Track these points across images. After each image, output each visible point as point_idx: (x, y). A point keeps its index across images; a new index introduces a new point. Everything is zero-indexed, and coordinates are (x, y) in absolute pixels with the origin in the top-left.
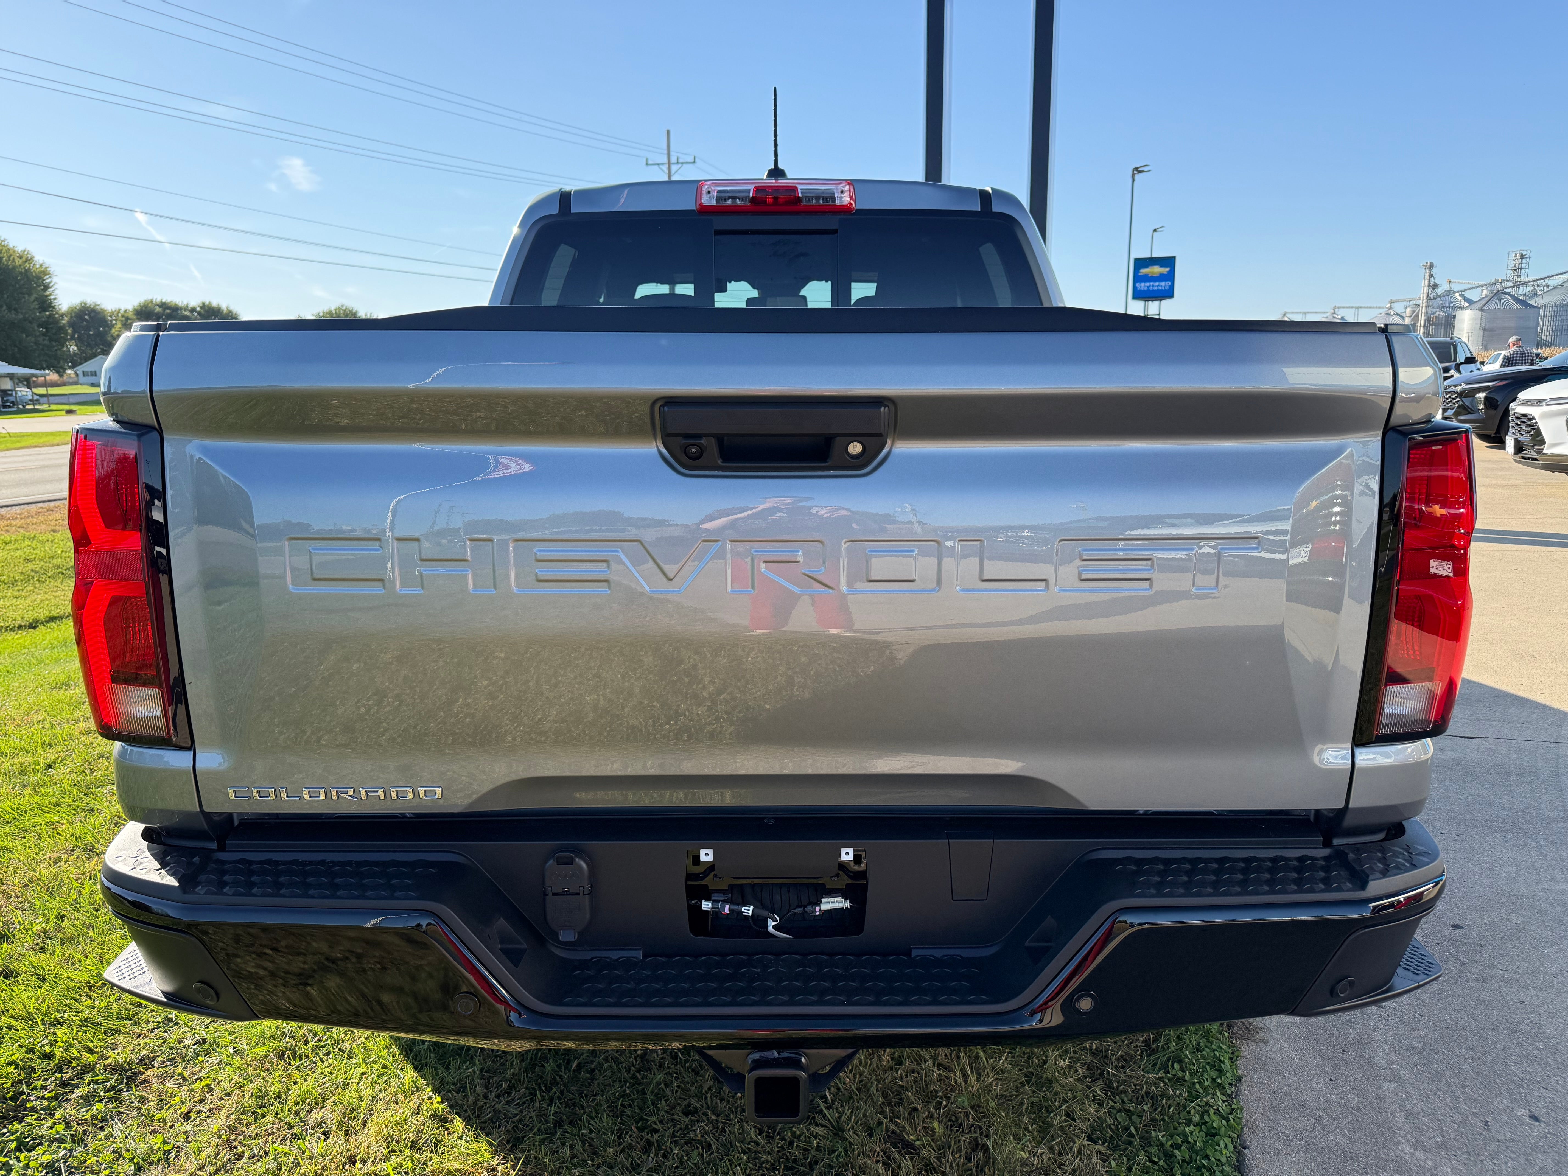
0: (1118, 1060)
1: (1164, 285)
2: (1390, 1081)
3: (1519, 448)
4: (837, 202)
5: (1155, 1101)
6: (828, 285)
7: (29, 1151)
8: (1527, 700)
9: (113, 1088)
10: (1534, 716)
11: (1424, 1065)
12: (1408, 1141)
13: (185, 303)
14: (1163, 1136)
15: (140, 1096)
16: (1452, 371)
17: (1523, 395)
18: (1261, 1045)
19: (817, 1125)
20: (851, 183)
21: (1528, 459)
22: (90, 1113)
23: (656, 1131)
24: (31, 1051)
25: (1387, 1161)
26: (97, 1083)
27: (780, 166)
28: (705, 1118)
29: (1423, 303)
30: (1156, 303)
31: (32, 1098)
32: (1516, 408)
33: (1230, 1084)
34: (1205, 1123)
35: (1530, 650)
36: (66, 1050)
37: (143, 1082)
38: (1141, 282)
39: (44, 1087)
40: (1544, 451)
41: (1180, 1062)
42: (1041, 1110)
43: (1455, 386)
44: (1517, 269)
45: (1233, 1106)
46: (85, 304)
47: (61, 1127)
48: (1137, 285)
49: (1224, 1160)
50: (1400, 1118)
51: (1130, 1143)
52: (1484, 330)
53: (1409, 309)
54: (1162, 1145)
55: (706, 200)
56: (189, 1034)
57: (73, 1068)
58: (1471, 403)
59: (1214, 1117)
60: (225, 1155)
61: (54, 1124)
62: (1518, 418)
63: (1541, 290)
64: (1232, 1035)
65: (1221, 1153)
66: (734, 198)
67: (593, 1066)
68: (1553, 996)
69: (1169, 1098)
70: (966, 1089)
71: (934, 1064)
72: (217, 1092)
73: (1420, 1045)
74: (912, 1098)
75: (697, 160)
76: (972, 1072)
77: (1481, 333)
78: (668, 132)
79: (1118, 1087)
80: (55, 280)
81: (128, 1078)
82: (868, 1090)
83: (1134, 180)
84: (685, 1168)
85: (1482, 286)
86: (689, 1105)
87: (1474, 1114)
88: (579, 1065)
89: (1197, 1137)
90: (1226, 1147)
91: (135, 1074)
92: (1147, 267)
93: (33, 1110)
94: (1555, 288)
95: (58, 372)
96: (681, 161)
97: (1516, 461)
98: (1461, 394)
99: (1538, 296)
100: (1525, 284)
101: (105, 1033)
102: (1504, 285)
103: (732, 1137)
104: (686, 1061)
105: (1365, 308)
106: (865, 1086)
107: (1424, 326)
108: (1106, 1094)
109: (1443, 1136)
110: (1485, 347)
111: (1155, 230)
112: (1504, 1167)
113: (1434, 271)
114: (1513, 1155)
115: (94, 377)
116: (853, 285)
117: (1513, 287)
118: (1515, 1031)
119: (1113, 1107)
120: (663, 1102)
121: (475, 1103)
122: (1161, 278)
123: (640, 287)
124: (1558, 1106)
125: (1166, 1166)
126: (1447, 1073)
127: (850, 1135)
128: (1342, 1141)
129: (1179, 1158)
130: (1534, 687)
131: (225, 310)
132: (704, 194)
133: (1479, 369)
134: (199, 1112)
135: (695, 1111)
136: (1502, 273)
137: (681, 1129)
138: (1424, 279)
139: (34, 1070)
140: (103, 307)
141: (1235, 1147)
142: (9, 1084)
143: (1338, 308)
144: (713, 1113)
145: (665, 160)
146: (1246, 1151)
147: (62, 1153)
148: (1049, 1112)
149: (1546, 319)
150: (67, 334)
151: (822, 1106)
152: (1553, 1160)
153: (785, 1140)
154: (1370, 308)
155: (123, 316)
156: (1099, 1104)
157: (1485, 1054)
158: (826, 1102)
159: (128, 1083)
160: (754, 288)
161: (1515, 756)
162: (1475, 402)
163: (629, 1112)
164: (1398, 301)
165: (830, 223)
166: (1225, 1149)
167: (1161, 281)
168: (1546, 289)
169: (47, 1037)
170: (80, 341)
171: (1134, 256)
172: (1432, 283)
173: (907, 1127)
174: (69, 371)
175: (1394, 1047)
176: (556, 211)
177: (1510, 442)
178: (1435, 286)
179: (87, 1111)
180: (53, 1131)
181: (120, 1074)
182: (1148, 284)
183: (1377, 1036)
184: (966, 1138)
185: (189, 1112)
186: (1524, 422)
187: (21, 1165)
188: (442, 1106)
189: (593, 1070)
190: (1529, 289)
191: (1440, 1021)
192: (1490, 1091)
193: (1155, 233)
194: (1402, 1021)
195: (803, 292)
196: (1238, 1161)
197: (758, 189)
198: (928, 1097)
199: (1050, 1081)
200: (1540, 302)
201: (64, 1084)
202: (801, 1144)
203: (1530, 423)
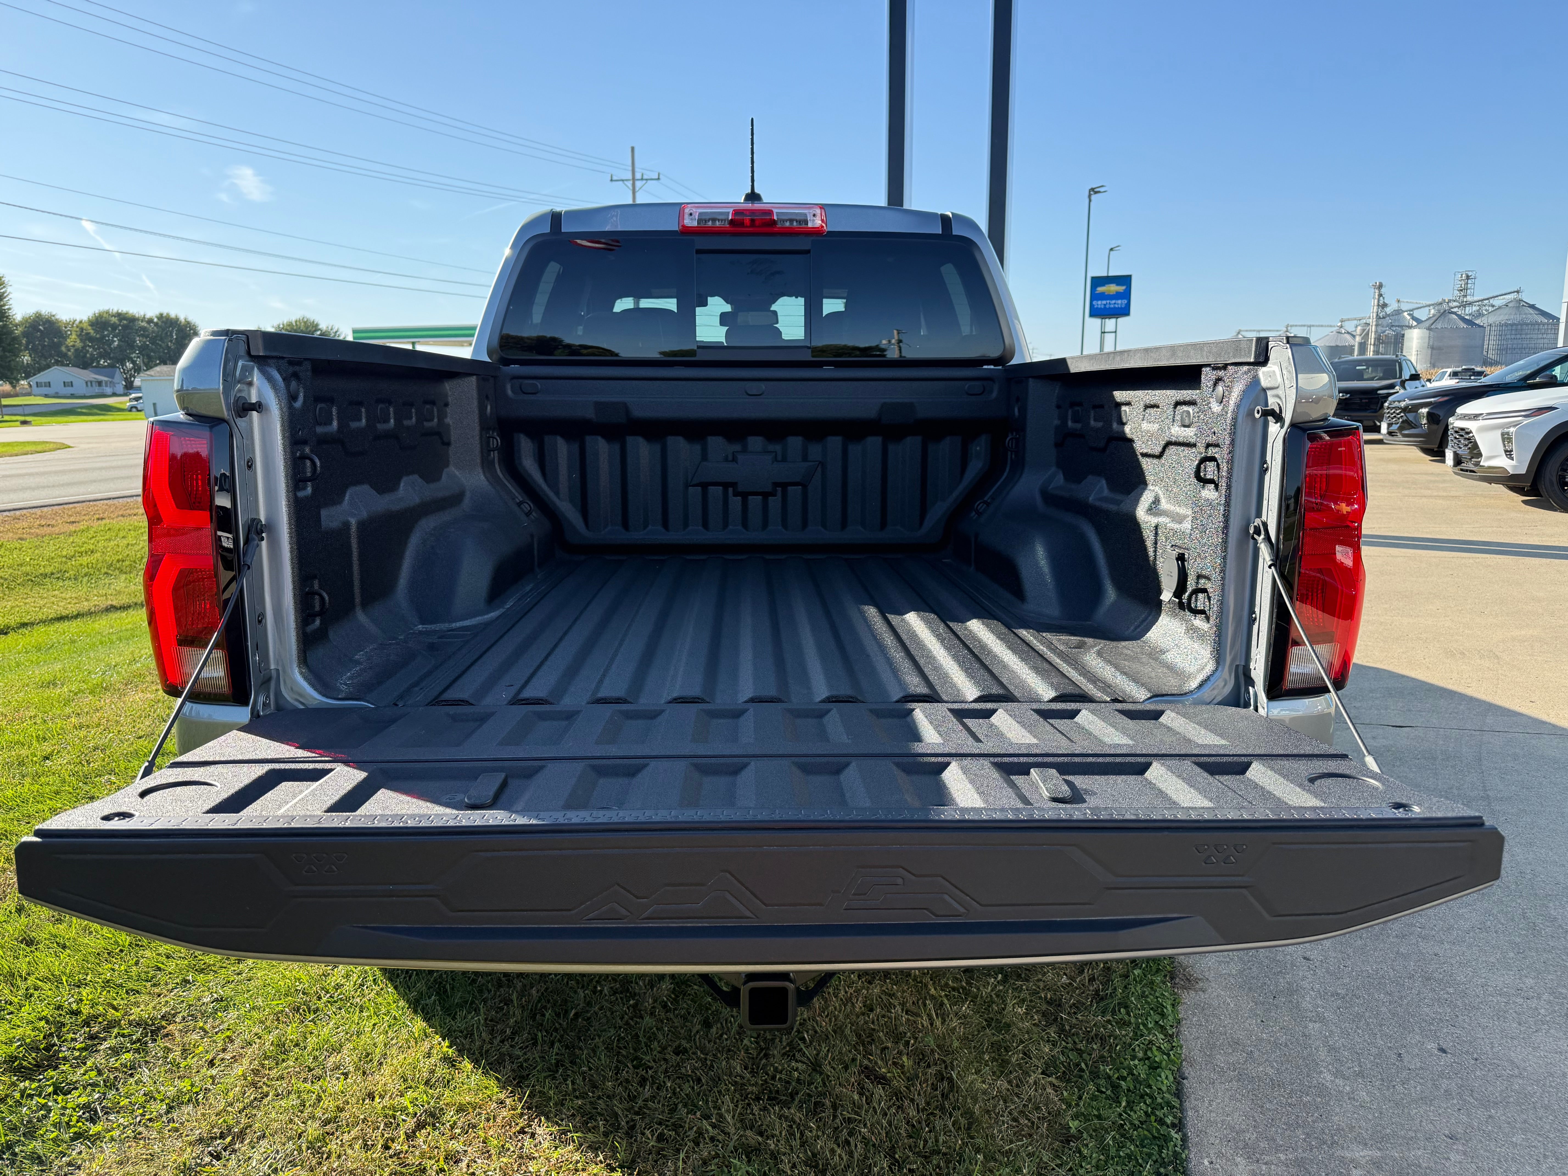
0: (1071, 1007)
1: (1120, 303)
2: (1315, 1022)
3: (1458, 461)
4: (810, 225)
5: (1103, 1039)
6: (801, 301)
7: (65, 1094)
8: (1455, 693)
9: (139, 1040)
10: (1461, 707)
11: (1346, 1008)
12: (1329, 1070)
13: (142, 314)
14: (1110, 1070)
15: (165, 1047)
16: (1397, 388)
17: (1461, 410)
18: (1201, 993)
19: (797, 1061)
20: (822, 207)
21: (1467, 471)
22: (119, 1062)
23: (651, 1068)
24: (59, 1007)
25: (1310, 1087)
26: (123, 1036)
27: (756, 191)
28: (694, 1057)
29: (1373, 322)
30: (1113, 321)
31: (64, 1049)
32: (1455, 423)
33: (1171, 1026)
34: (1149, 1058)
35: (1461, 648)
36: (92, 1007)
37: (167, 1035)
38: (1098, 300)
39: (74, 1040)
40: (1481, 464)
41: (1126, 1007)
42: (999, 1049)
43: (1399, 402)
44: (1463, 290)
45: (1174, 1044)
46: (40, 315)
47: (93, 1074)
48: (1094, 303)
49: (1164, 1089)
50: (1323, 1053)
51: (1081, 1077)
52: (1433, 348)
53: (1359, 328)
54: (1109, 1077)
55: (689, 222)
56: (207, 993)
57: (100, 1023)
58: (1415, 417)
59: (1156, 1053)
60: (251, 1094)
61: (86, 1071)
62: (1456, 432)
63: (1486, 310)
64: (1174, 985)
65: (1162, 1082)
66: (714, 220)
67: (589, 1015)
68: (1464, 949)
69: (1115, 1038)
70: (932, 1031)
71: (902, 1010)
72: (238, 1042)
73: (1343, 992)
74: (884, 1038)
75: (661, 177)
76: (937, 1017)
77: (1429, 351)
78: (633, 149)
79: (1070, 1030)
80: (9, 290)
81: (152, 1031)
82: (843, 1032)
83: (1090, 201)
84: (678, 1098)
85: (1429, 306)
86: (679, 1046)
87: (1390, 1048)
88: (576, 1014)
89: (1142, 1071)
90: (1167, 1078)
91: (159, 1029)
92: (1103, 285)
93: (65, 1059)
94: (1500, 308)
95: (11, 383)
96: (645, 177)
97: (1455, 473)
98: (1405, 410)
99: (1483, 315)
100: (1471, 304)
101: (127, 993)
102: (1451, 304)
103: (720, 1072)
104: (675, 1009)
105: (1317, 326)
106: (840, 1028)
107: (1374, 345)
108: (1060, 1037)
109: (1361, 1066)
110: (1434, 366)
111: (1111, 249)
112: (1413, 1090)
113: (1383, 290)
114: (1421, 1081)
115: (48, 388)
116: (825, 301)
117: (1459, 307)
118: (1429, 979)
119: (1066, 1048)
120: (656, 1043)
121: (481, 1047)
122: (1117, 296)
123: (618, 301)
124: (1464, 1041)
125: (1113, 1095)
126: (1367, 1014)
127: (827, 1069)
128: (1270, 1071)
129: (1124, 1087)
130: (1462, 681)
131: (183, 321)
132: (686, 216)
133: (1423, 386)
134: (222, 1059)
135: (685, 1051)
136: (1449, 293)
137: (672, 1066)
138: (1374, 298)
139: (63, 1025)
140: (57, 317)
141: (1175, 1078)
142: (42, 1037)
143: (1291, 326)
144: (702, 1052)
145: (630, 177)
146: (1185, 1081)
147: (96, 1096)
148: (1007, 1051)
149: (1492, 338)
150: (20, 344)
151: (802, 1046)
152: (1456, 1085)
153: (768, 1075)
154: (1322, 326)
155: (77, 327)
156: (1053, 1045)
157: (1401, 998)
158: (804, 1043)
159: (152, 1036)
160: (727, 303)
161: (1441, 742)
162: (1418, 417)
163: (624, 1053)
164: (1349, 320)
165: (803, 244)
166: (1166, 1079)
167: (1118, 299)
168: (1491, 309)
169: (73, 996)
170: (33, 351)
171: (1090, 274)
172: (1381, 302)
173: (879, 1062)
174: (22, 382)
175: (1320, 994)
176: (547, 229)
177: (1449, 455)
178: (1385, 305)
179: (116, 1060)
180: (87, 1077)
181: (145, 1029)
182: (1104, 302)
183: (1305, 984)
184: (932, 1071)
185: (212, 1060)
186: (1462, 436)
187: (59, 1106)
188: (451, 1050)
189: (589, 1018)
190: (1475, 308)
191: (1362, 971)
192: (1404, 1028)
193: (1112, 253)
194: (1328, 972)
195: (774, 308)
196: (1177, 1089)
197: (736, 212)
198: (898, 1037)
199: (1008, 1026)
200: (1485, 322)
201: (92, 1037)
202: (783, 1076)
203: (1467, 436)
